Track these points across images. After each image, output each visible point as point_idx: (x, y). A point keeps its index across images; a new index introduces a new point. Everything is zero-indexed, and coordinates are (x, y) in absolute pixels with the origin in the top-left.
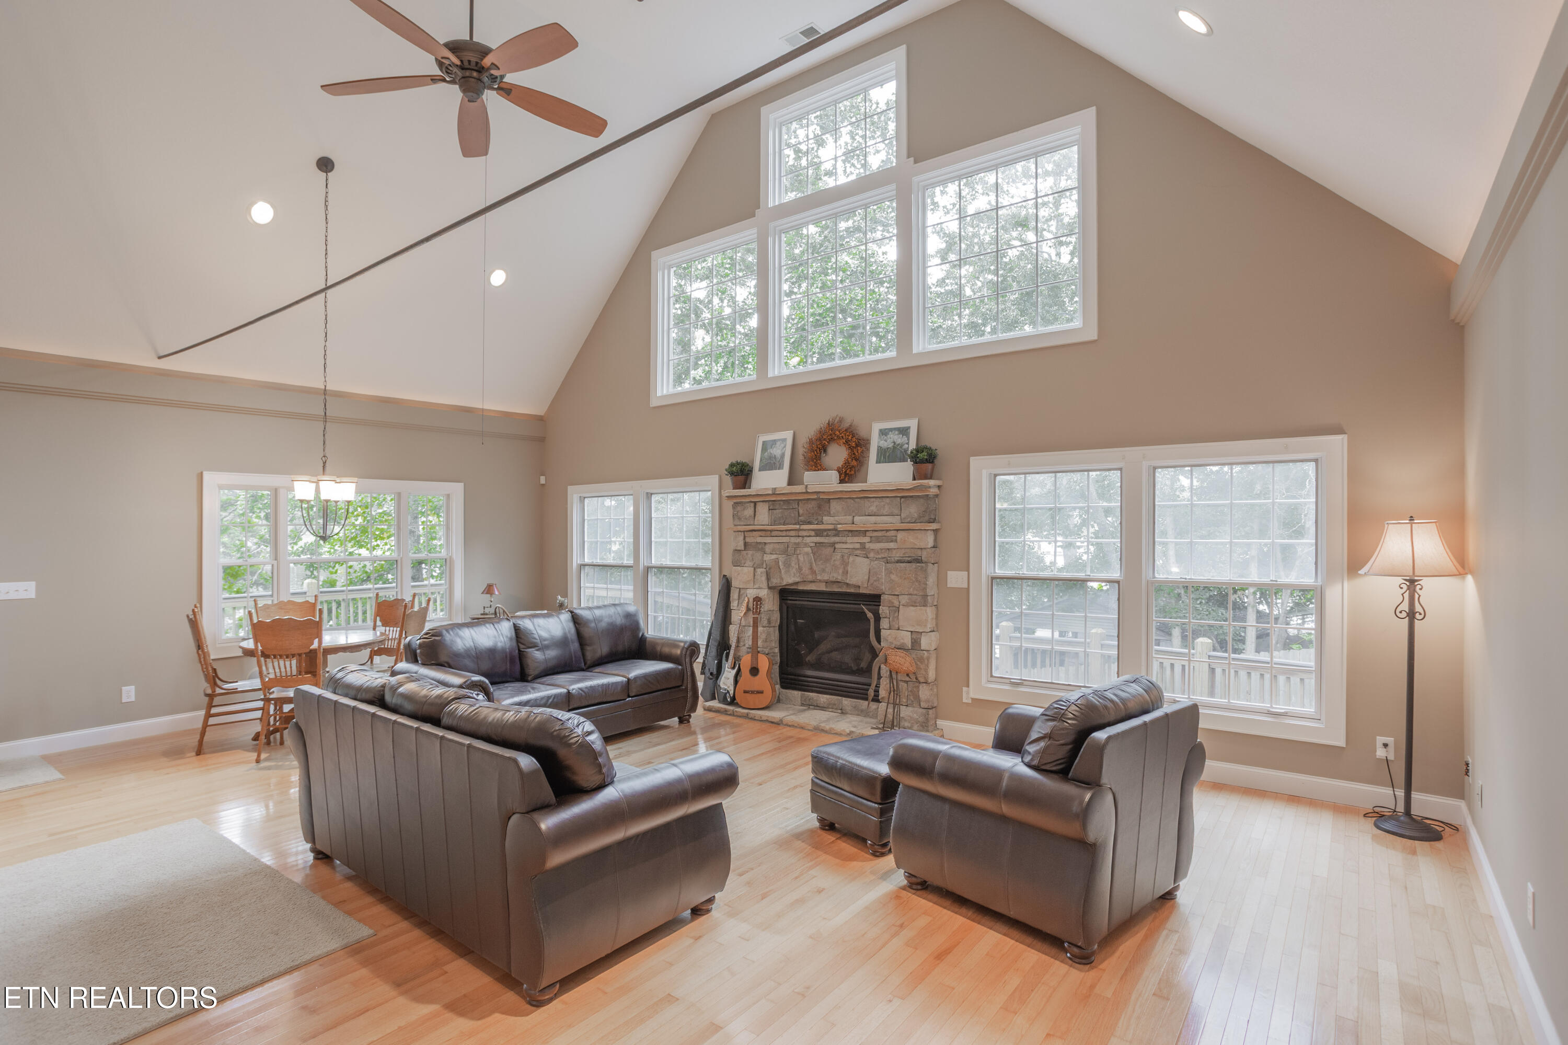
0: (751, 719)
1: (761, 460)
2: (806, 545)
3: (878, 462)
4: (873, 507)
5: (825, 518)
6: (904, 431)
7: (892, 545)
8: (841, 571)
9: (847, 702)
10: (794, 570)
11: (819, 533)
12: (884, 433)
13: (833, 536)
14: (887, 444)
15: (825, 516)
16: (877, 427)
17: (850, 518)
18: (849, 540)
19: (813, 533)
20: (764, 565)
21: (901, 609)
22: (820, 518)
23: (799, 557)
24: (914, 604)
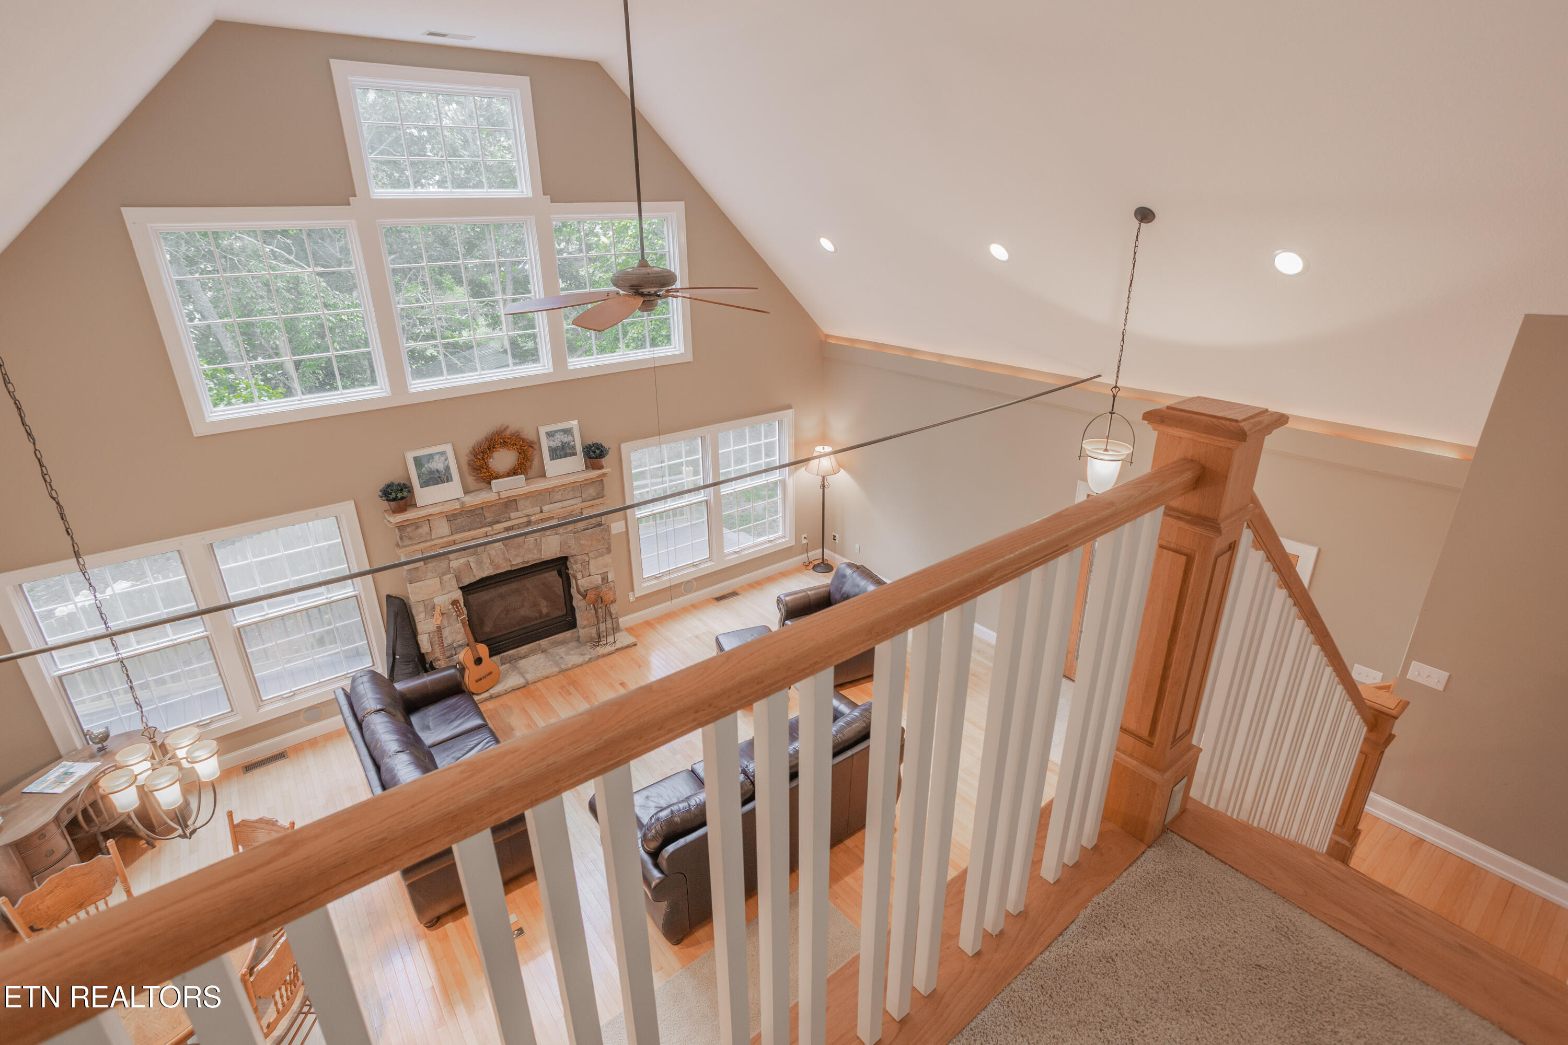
0: (496, 697)
1: (419, 477)
2: (496, 541)
3: (552, 459)
4: (558, 496)
5: (513, 515)
6: (568, 432)
8: (535, 552)
10: (487, 565)
11: (508, 529)
12: (550, 435)
13: (524, 527)
14: (556, 443)
15: (512, 512)
16: (543, 431)
17: (538, 509)
19: (503, 530)
20: (452, 571)
21: (592, 562)
22: (507, 515)
23: (490, 552)
24: (601, 555)
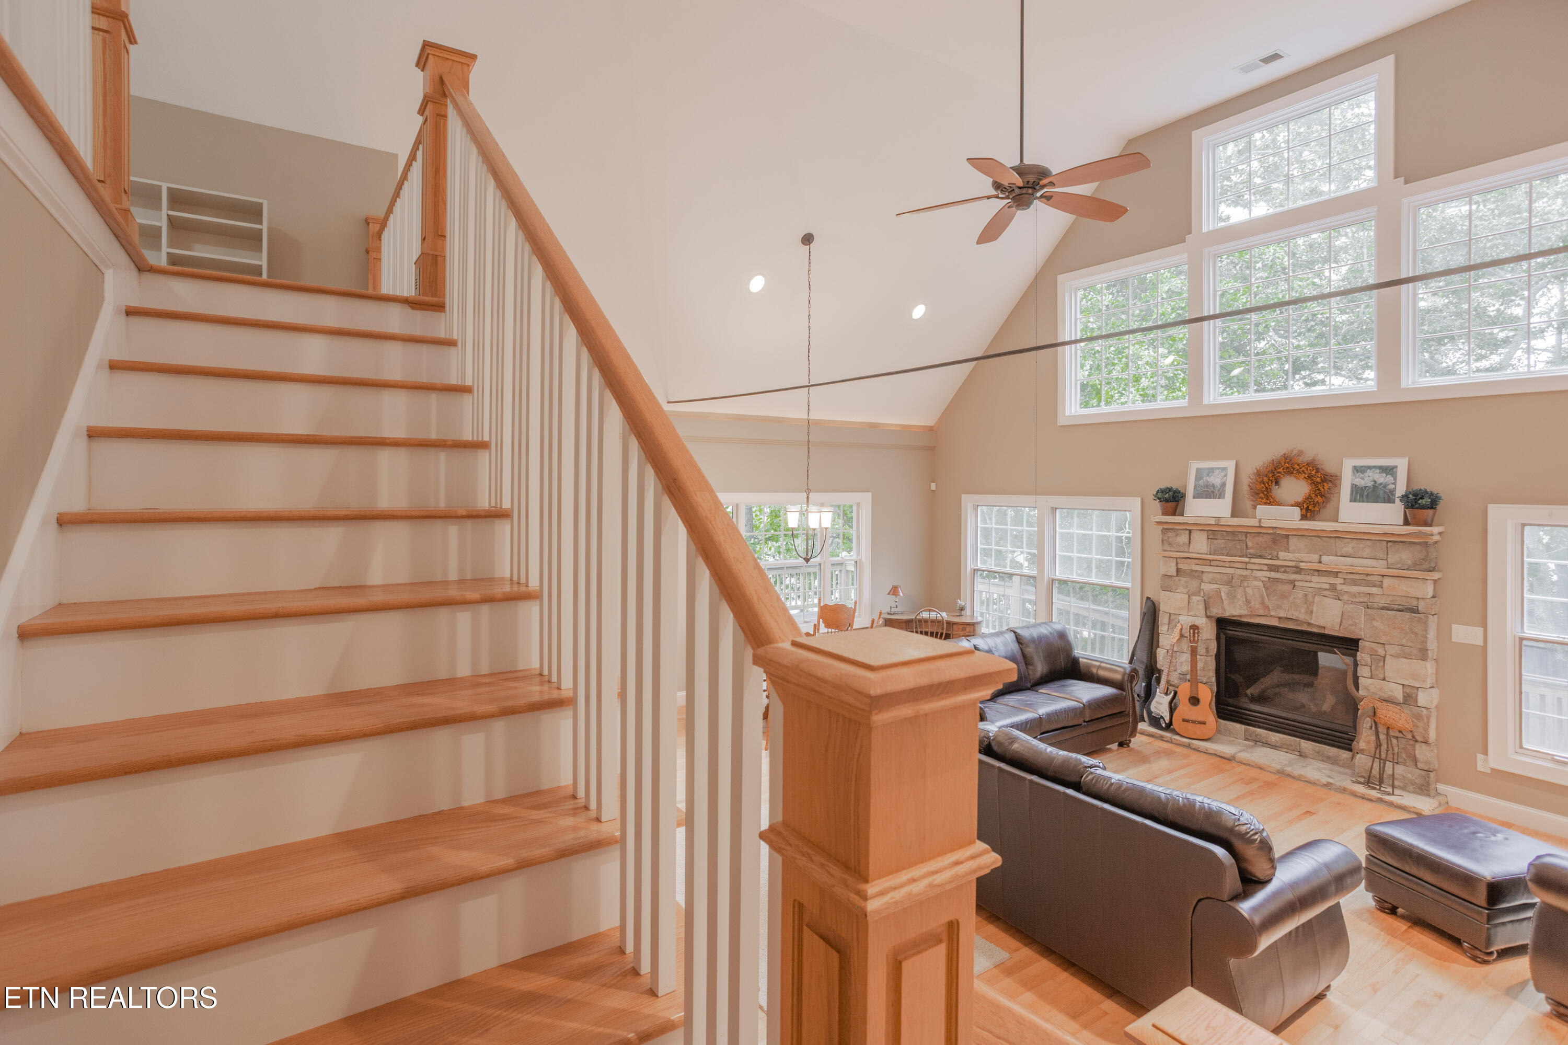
0: (1194, 749)
1: (1195, 487)
2: (1256, 578)
3: (1353, 500)
4: (1348, 548)
5: (1282, 554)
6: (1390, 471)
7: (1374, 590)
8: (1303, 610)
9: (1306, 745)
10: (1240, 602)
11: (1272, 568)
12: (1358, 470)
13: (1293, 573)
14: (1365, 481)
15: (1282, 551)
16: (1349, 463)
17: (1315, 557)
18: (1315, 579)
19: (1266, 568)
20: (1202, 594)
21: (1389, 660)
22: (1275, 553)
23: (1247, 589)
24: (1408, 656)
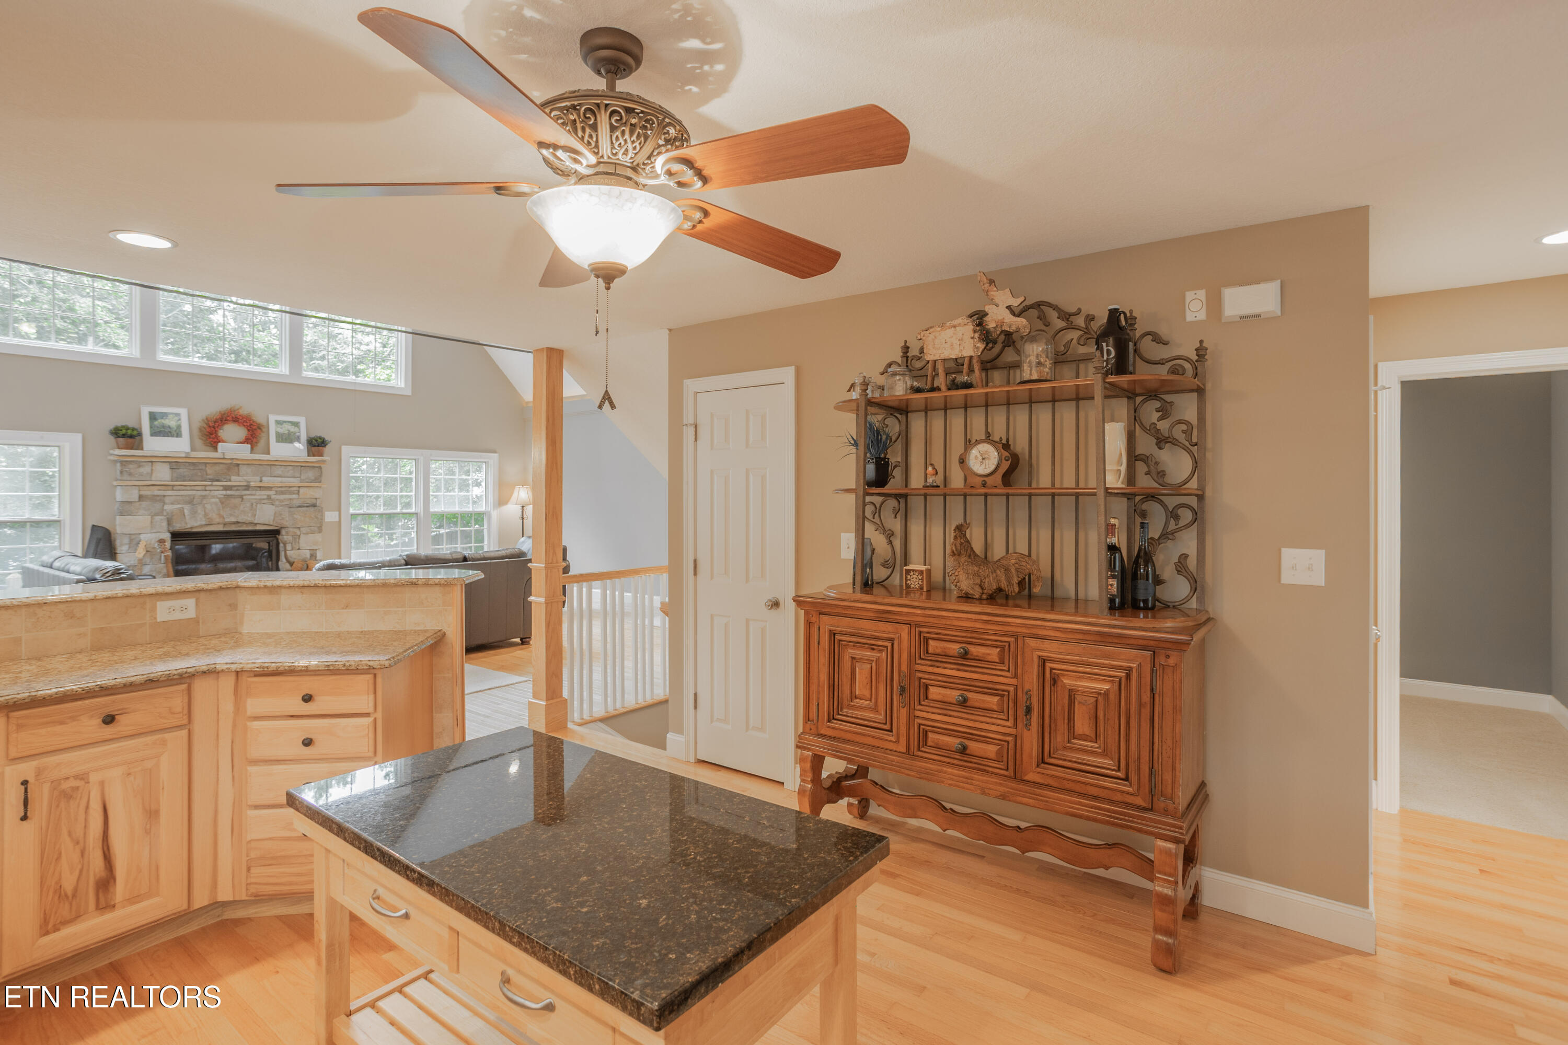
1: (151, 427)
2: (213, 497)
3: (278, 441)
4: (279, 471)
5: (233, 478)
6: (296, 424)
7: (294, 496)
8: (250, 515)
11: (226, 488)
12: (278, 423)
13: (242, 490)
14: (284, 429)
15: (233, 474)
16: (272, 419)
17: (258, 479)
18: (258, 493)
19: (221, 488)
20: (165, 514)
21: (302, 536)
22: (228, 477)
23: (206, 505)
24: (313, 533)
